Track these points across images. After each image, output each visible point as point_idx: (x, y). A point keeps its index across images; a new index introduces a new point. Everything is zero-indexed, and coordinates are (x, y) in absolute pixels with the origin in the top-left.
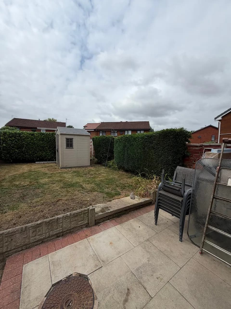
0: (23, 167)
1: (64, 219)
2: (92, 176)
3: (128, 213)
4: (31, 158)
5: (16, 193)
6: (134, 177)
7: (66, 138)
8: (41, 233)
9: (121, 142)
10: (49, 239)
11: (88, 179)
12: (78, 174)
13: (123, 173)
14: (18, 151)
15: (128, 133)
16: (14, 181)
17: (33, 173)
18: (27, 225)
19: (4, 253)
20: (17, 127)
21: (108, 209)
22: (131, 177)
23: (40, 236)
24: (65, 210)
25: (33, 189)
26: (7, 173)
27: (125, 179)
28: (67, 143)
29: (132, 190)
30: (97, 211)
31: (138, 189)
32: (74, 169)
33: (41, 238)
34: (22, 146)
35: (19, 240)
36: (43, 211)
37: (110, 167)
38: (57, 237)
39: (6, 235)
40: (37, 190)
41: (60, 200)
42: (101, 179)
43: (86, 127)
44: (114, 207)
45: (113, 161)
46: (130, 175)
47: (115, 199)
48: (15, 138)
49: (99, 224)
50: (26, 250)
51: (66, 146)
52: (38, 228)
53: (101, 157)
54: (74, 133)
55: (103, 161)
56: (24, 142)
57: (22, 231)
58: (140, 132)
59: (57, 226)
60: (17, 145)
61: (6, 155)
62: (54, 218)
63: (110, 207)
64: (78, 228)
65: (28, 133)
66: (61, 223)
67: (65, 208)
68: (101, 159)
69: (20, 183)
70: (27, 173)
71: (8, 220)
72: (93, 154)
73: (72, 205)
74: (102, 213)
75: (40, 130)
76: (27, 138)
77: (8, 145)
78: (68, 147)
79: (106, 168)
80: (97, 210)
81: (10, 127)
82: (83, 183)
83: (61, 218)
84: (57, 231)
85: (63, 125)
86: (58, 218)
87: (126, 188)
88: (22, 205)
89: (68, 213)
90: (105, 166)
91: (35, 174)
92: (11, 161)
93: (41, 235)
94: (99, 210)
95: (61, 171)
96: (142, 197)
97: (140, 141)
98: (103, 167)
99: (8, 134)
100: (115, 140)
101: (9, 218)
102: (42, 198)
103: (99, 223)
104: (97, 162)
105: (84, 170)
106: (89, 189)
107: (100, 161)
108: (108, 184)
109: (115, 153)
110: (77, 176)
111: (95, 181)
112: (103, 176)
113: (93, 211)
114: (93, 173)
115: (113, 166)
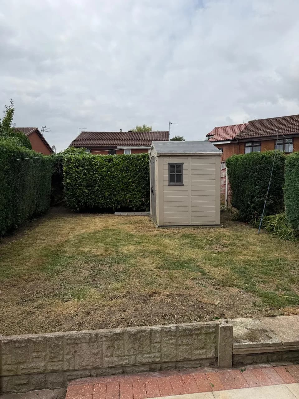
0: (94, 220)
1: (165, 337)
2: (224, 249)
4: (107, 205)
5: (84, 267)
7: (169, 164)
8: (121, 353)
10: (136, 369)
11: (217, 255)
12: (194, 243)
14: (87, 192)
16: (81, 245)
17: (110, 233)
18: (98, 331)
19: (64, 371)
20: (86, 147)
21: (267, 336)
23: (119, 358)
24: (165, 315)
25: (109, 263)
26: (72, 230)
28: (170, 175)
32: (184, 231)
33: (121, 363)
34: (93, 182)
35: (86, 356)
36: (125, 311)
37: (272, 230)
38: (150, 371)
39: (68, 341)
40: (115, 267)
41: (157, 293)
42: (249, 258)
43: (214, 135)
44: (284, 333)
45: (281, 216)
48: (83, 169)
49: (242, 367)
50: (96, 379)
51: (168, 182)
52: (116, 343)
53: (248, 206)
54: (185, 151)
55: (254, 215)
56: (96, 175)
57: (93, 340)
59: (150, 346)
60: (87, 180)
61: (70, 198)
62: (144, 328)
63: (273, 331)
65: (103, 158)
66: (159, 342)
67: (167, 312)
68: (249, 209)
69: (90, 251)
70: (101, 232)
71: (71, 314)
72: (228, 198)
74: (249, 343)
75: (122, 150)
76: (101, 166)
77: (74, 180)
78: (173, 183)
79: (259, 233)
80: (238, 331)
81: (76, 149)
82: (205, 263)
83: (159, 332)
84: (149, 357)
85: (163, 136)
86: (151, 330)
88: (93, 291)
89: (171, 325)
91: (114, 234)
92: (78, 209)
93: (121, 356)
94: (243, 334)
95: (158, 232)
98: (253, 230)
99: (73, 160)
100: (286, 161)
101: (72, 310)
102: (125, 283)
103: (243, 364)
104: (237, 217)
105: (205, 233)
106: (217, 277)
107: (245, 214)
108: (266, 274)
109: (285, 196)
110: (190, 247)
111: (231, 262)
112: (254, 251)
113: (228, 332)
114: (228, 242)
115: (280, 228)
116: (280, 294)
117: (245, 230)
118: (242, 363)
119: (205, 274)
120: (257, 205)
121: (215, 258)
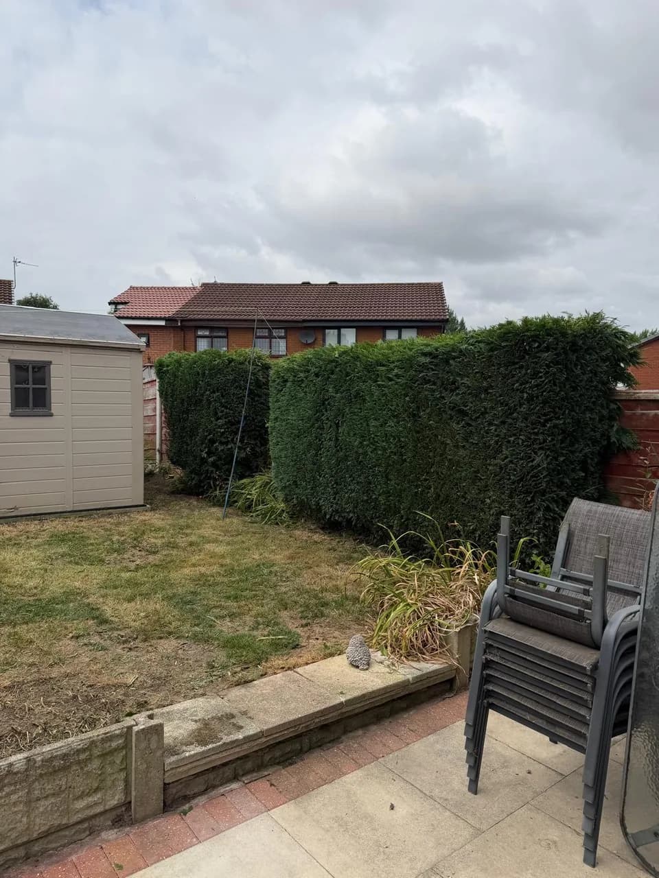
2: (151, 558)
3: (336, 740)
6: (365, 554)
7: (10, 361)
9: (302, 381)
11: (133, 574)
13: (316, 537)
15: (339, 342)
21: (234, 725)
22: (355, 555)
27: (325, 569)
28: (15, 388)
29: (357, 621)
30: (176, 739)
31: (388, 616)
32: (58, 526)
37: (248, 508)
42: (203, 569)
43: (125, 303)
44: (266, 711)
45: (265, 478)
46: (348, 545)
47: (270, 671)
49: (183, 804)
51: (9, 405)
53: (204, 461)
54: (56, 334)
55: (215, 480)
58: (400, 337)
63: (245, 713)
64: (72, 832)
68: (205, 468)
72: (161, 445)
73: (41, 711)
74: (200, 749)
78: (20, 410)
79: (225, 516)
80: (174, 731)
82: (104, 596)
87: (326, 611)
90: (221, 505)
94: (186, 734)
96: (408, 655)
97: (397, 376)
98: (214, 509)
100: (272, 373)
103: (187, 798)
104: (180, 486)
105: (108, 526)
106: (132, 624)
107: (196, 478)
108: (236, 598)
109: (272, 439)
110: (70, 562)
111: (166, 583)
112: (213, 555)
113: (155, 738)
114: (159, 542)
115: (263, 502)
116: (260, 634)
117: (196, 513)
118: (186, 796)
119: (106, 621)
120: (220, 458)
121: (128, 581)
